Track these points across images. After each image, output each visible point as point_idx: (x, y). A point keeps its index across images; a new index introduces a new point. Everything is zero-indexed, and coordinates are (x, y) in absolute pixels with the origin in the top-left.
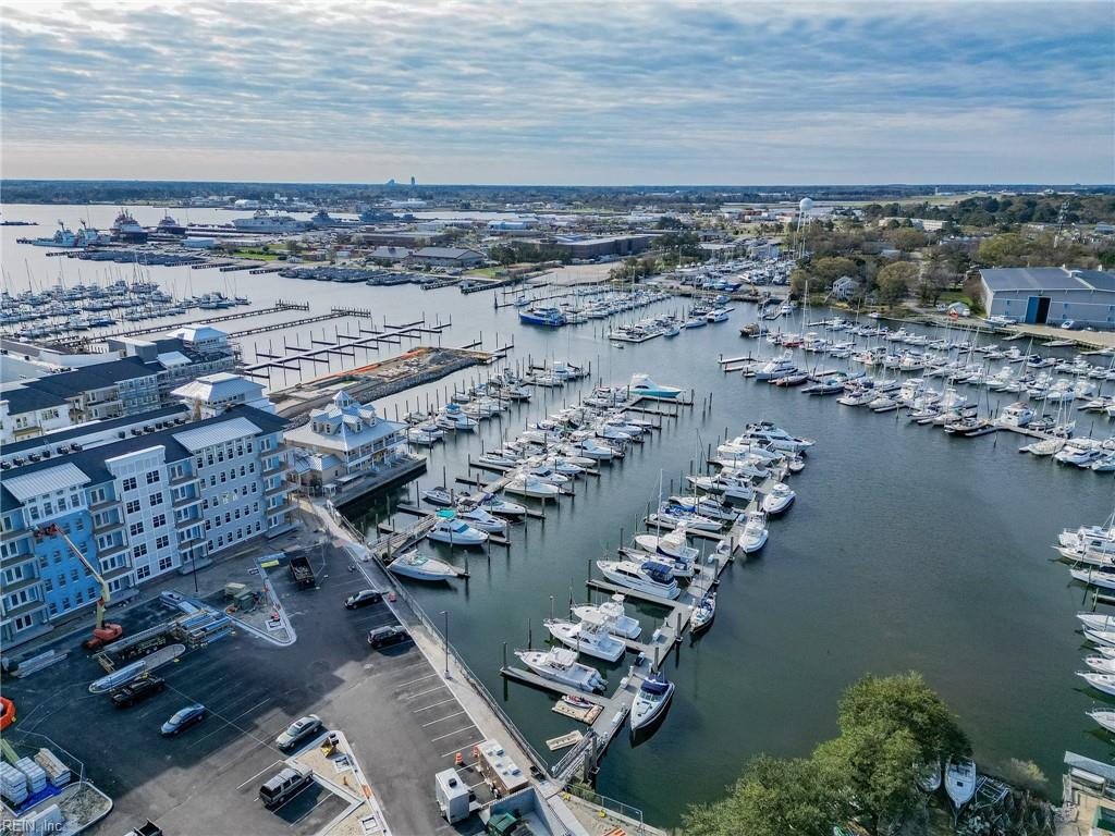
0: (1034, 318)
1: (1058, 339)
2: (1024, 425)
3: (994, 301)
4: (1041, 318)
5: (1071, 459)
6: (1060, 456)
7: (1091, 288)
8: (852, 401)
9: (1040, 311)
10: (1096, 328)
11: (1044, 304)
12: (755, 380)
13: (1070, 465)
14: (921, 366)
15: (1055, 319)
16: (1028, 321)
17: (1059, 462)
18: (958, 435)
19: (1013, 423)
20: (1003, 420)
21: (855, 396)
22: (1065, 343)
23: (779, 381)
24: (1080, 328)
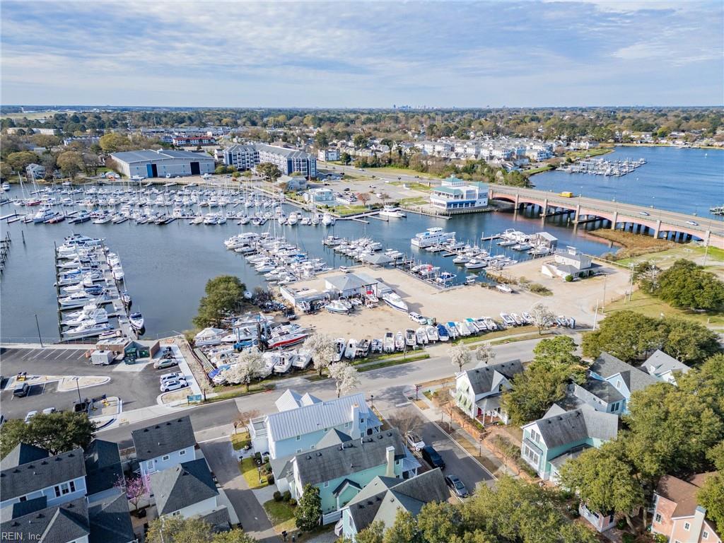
0: (152, 175)
1: (168, 183)
2: (184, 215)
3: (130, 169)
4: (155, 175)
5: (210, 222)
6: (205, 221)
7: (172, 157)
8: (102, 221)
9: (154, 171)
10: (181, 176)
11: (154, 167)
12: (33, 223)
13: (210, 224)
14: (119, 202)
15: (161, 174)
16: (149, 177)
17: (206, 224)
18: (162, 224)
19: (179, 215)
20: (174, 215)
21: (103, 218)
22: (172, 184)
23: (51, 221)
24: (174, 177)
